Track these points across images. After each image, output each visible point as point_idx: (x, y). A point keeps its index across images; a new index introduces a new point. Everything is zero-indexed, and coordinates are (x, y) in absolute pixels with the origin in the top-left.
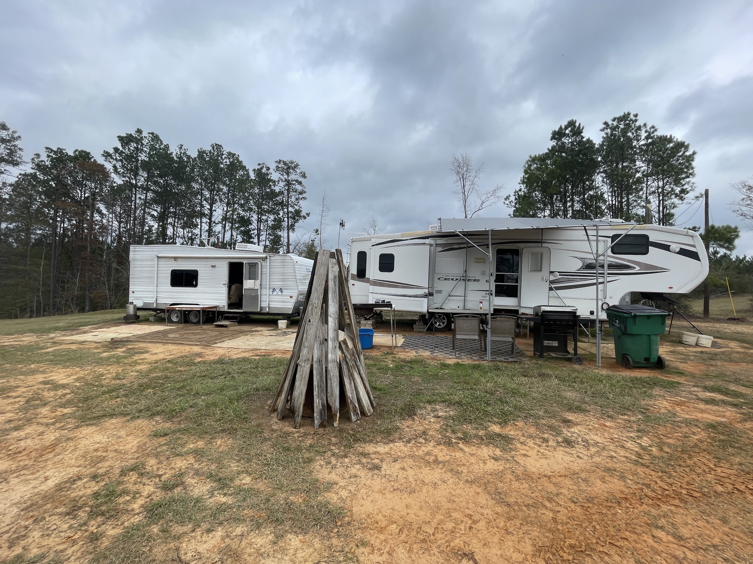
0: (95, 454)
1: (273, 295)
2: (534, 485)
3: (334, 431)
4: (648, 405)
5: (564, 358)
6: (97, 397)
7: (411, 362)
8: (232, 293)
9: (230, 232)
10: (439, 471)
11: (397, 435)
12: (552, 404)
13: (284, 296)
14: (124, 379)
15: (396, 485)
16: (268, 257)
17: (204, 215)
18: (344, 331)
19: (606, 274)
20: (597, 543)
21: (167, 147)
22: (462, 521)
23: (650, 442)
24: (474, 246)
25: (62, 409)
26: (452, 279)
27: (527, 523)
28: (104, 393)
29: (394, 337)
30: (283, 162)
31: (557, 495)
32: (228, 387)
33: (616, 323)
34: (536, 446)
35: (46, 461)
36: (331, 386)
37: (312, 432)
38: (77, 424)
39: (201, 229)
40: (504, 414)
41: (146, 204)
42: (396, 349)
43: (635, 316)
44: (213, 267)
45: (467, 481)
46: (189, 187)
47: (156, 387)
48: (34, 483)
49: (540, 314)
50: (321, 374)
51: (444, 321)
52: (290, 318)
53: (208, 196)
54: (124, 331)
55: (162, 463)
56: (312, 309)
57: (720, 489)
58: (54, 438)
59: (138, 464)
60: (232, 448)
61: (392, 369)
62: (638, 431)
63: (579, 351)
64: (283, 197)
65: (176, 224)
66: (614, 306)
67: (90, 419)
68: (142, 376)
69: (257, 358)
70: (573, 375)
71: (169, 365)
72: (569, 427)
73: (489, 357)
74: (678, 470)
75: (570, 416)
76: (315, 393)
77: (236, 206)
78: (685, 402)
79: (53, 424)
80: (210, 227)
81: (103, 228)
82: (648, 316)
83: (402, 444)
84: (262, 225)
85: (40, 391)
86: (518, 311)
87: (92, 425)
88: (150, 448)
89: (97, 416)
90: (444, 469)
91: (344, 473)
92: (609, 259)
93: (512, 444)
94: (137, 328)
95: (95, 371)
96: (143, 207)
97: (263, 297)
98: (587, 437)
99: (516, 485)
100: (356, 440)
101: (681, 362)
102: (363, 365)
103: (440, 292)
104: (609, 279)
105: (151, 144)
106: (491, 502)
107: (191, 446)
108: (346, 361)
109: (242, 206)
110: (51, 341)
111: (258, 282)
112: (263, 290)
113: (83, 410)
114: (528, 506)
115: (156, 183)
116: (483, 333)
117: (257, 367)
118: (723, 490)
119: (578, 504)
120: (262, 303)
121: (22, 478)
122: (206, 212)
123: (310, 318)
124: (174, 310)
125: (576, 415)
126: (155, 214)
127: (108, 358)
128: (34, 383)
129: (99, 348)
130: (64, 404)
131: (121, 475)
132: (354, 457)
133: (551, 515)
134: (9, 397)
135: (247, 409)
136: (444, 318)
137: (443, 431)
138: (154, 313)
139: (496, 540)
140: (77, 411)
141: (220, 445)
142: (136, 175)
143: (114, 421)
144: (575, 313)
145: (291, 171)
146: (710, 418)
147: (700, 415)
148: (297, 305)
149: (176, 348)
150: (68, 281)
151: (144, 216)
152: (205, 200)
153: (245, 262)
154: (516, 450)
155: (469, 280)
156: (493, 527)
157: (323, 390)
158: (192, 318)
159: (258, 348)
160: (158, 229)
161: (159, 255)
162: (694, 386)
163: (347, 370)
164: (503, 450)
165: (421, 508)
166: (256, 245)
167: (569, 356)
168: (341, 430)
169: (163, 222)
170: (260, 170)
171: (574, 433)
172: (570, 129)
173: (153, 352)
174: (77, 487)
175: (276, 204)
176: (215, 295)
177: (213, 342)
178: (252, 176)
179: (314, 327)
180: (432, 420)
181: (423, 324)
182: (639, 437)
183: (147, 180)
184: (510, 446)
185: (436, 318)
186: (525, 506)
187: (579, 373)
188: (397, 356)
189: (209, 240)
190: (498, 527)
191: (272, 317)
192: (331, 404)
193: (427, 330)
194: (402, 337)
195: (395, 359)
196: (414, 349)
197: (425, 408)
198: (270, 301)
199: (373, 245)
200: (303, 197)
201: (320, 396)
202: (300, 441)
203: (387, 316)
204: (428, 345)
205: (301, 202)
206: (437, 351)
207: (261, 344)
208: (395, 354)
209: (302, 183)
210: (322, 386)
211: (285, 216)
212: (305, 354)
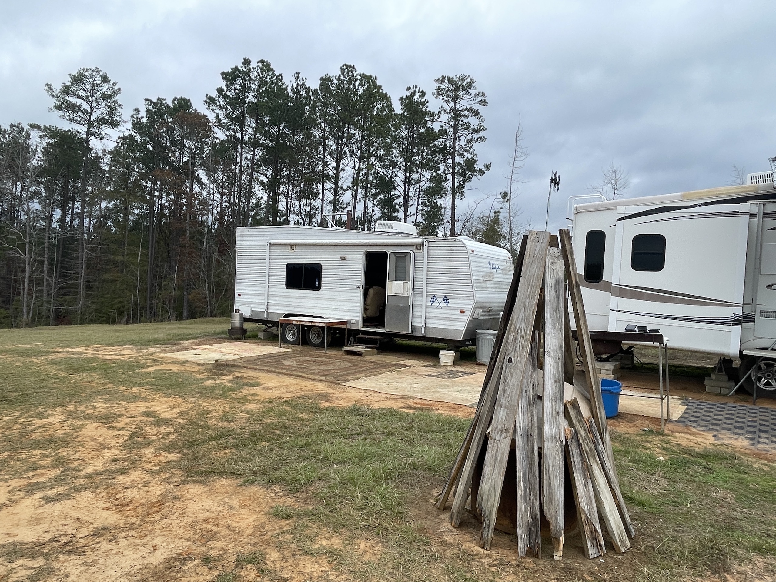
0: (205, 525)
1: (432, 307)
3: (554, 569)
6: (203, 442)
7: (705, 455)
8: (369, 301)
9: (363, 202)
13: (451, 309)
14: (232, 421)
16: (426, 243)
17: (328, 177)
18: (572, 384)
21: (280, 78)
25: (167, 454)
28: (211, 438)
29: (665, 401)
30: (449, 79)
32: (369, 456)
35: (153, 523)
36: (549, 484)
37: (514, 562)
38: (183, 478)
39: (323, 200)
41: (255, 166)
42: (669, 426)
44: (343, 259)
46: (309, 135)
47: (273, 439)
48: (144, 551)
50: (530, 458)
52: (459, 347)
53: (334, 147)
54: (229, 351)
55: (287, 561)
56: (515, 339)
58: (160, 493)
59: (256, 555)
60: (383, 561)
61: (665, 466)
64: (447, 139)
65: (290, 193)
67: (197, 473)
68: (254, 420)
69: (411, 411)
71: (288, 408)
76: (520, 492)
77: (372, 160)
79: (158, 472)
80: (335, 195)
81: (204, 203)
84: (411, 189)
85: (143, 425)
87: (200, 482)
88: (269, 533)
89: (206, 472)
94: (244, 348)
95: (200, 405)
96: (250, 171)
97: (415, 309)
102: (610, 452)
103: (770, 314)
105: (260, 78)
107: (324, 543)
108: (579, 441)
109: (381, 159)
110: (151, 357)
111: (409, 284)
112: (416, 298)
113: (188, 460)
115: (266, 134)
117: (411, 428)
120: (414, 320)
121: (132, 540)
122: (331, 173)
123: (511, 356)
124: (289, 324)
126: (265, 180)
127: (213, 389)
128: (136, 413)
129: (202, 373)
130: (168, 447)
131: (237, 566)
134: (113, 428)
135: (401, 498)
138: (264, 326)
140: (182, 459)
141: (365, 552)
142: (242, 125)
143: (224, 482)
145: (462, 93)
148: (471, 326)
149: (294, 382)
150: (166, 277)
151: (250, 184)
152: (330, 154)
153: (389, 251)
157: (533, 489)
158: (313, 337)
159: (410, 394)
160: (268, 202)
161: (272, 241)
163: (579, 459)
166: (402, 223)
168: (567, 570)
169: (274, 193)
170: (410, 98)
173: (266, 385)
174: (188, 569)
175: (434, 153)
176: (346, 304)
177: (343, 378)
178: (398, 109)
179: (519, 372)
181: (726, 378)
183: (255, 131)
185: (760, 368)
188: (673, 440)
189: (333, 217)
191: (429, 344)
192: (549, 517)
193: (737, 392)
194: (680, 402)
195: (668, 446)
196: (710, 430)
197: (751, 560)
198: (427, 317)
199: (618, 220)
200: (481, 138)
201: (528, 499)
202: (493, 573)
203: (643, 355)
204: (742, 425)
205: (476, 145)
206: (767, 441)
207: (415, 389)
208: (669, 435)
209: (479, 113)
210: (532, 480)
211: (449, 171)
212: (502, 419)
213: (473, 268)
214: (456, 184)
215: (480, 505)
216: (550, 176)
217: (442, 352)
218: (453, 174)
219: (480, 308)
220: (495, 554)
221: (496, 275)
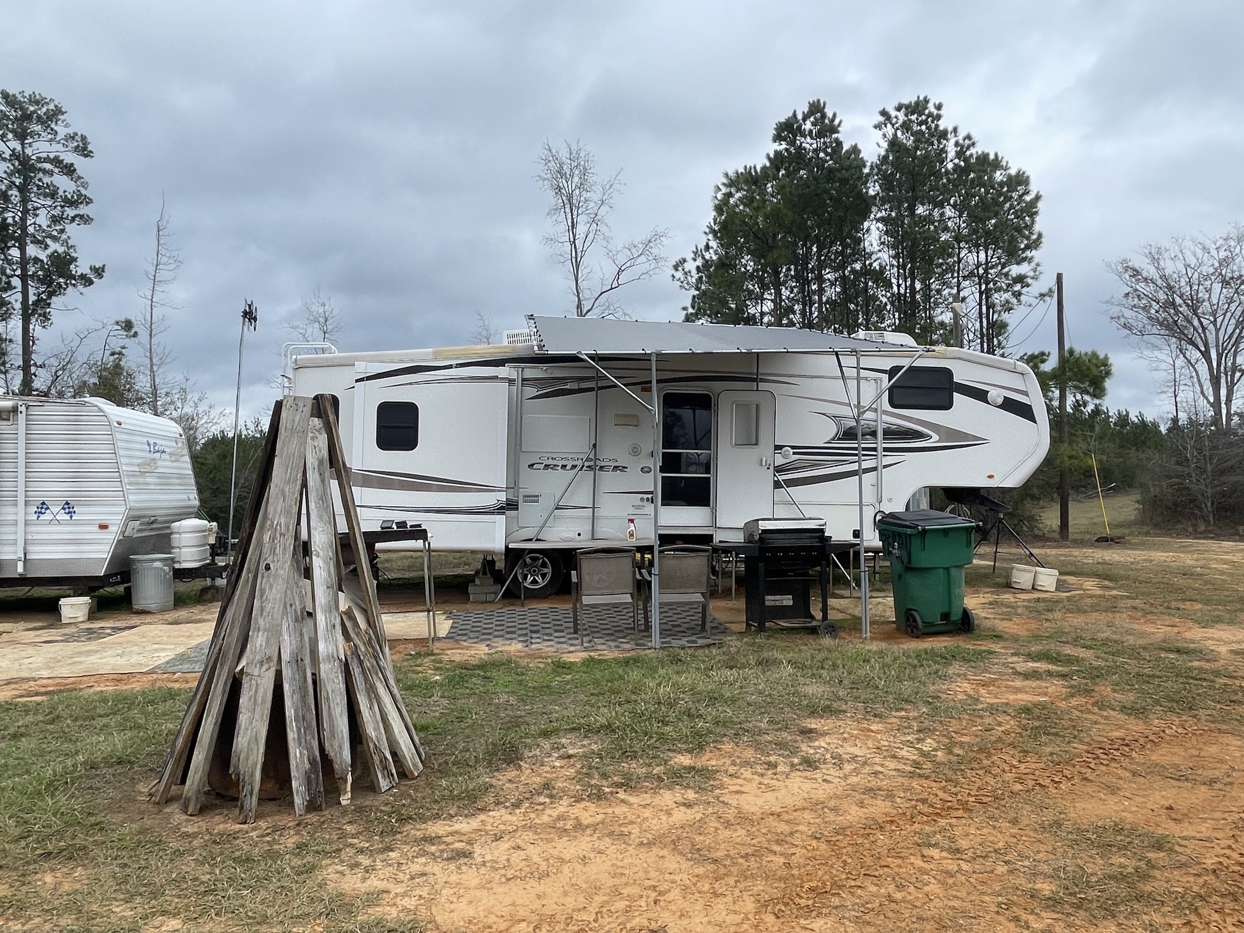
1: (38, 522)
2: (754, 829)
3: (344, 813)
4: (939, 691)
5: (803, 628)
7: (482, 666)
10: (589, 839)
11: (490, 798)
12: (782, 709)
13: (79, 523)
15: (510, 873)
16: (22, 408)
19: (880, 449)
20: (848, 878)
22: (642, 896)
23: (935, 745)
24: (616, 386)
26: (564, 467)
27: (746, 878)
30: (6, 96)
31: (791, 834)
33: (894, 548)
34: (755, 777)
36: (330, 714)
37: (293, 824)
40: (698, 734)
42: (437, 644)
43: (925, 531)
45: (641, 844)
49: (757, 537)
50: (303, 688)
51: (545, 570)
52: (98, 588)
56: (273, 539)
57: (1018, 787)
61: (441, 685)
62: (920, 731)
63: (832, 615)
64: (6, 210)
66: (892, 515)
69: (40, 699)
70: (819, 657)
72: (811, 739)
73: (656, 639)
74: (969, 775)
75: (813, 724)
76: (292, 735)
78: (995, 680)
82: (944, 530)
83: (503, 811)
86: (710, 537)
90: (596, 835)
91: (396, 875)
92: (886, 418)
93: (715, 779)
97: (3, 529)
98: (840, 751)
99: (725, 834)
100: (402, 820)
101: (1002, 620)
103: (533, 498)
104: (886, 461)
106: (685, 865)
108: (359, 658)
112: (6, 510)
114: (746, 857)
116: (642, 588)
118: (1022, 788)
119: (822, 840)
123: (269, 561)
125: (822, 721)
132: (408, 847)
133: (782, 860)
136: (544, 565)
137: (582, 777)
139: (699, 906)
141: (59, 883)
144: (822, 531)
145: (36, 128)
146: (1025, 698)
147: (1012, 697)
148: (120, 550)
154: (722, 787)
155: (602, 468)
156: (693, 894)
157: (309, 726)
159: (24, 675)
162: (1013, 655)
163: (362, 679)
164: (700, 790)
165: (566, 894)
167: (814, 623)
168: (359, 810)
171: (819, 748)
172: (812, 119)
179: (280, 582)
180: (557, 764)
181: (491, 582)
182: (919, 740)
184: (712, 782)
185: (525, 564)
186: (742, 857)
187: (829, 651)
188: (446, 658)
190: (700, 892)
192: (332, 754)
193: (503, 597)
194: (444, 617)
195: (441, 665)
196: (482, 640)
197: (538, 745)
198: (28, 542)
199: (357, 381)
200: (81, 217)
201: (303, 740)
202: (268, 842)
203: (390, 570)
204: (514, 629)
205: (72, 230)
206: (539, 640)
207: (30, 666)
208: (440, 654)
209: (75, 170)
210: (308, 717)
211: (14, 271)
212: (261, 646)
213: (122, 452)
214: (32, 298)
215: (237, 767)
216: (242, 307)
217: (62, 601)
218: (24, 278)
219: (135, 518)
220: (263, 824)
221: (159, 463)
